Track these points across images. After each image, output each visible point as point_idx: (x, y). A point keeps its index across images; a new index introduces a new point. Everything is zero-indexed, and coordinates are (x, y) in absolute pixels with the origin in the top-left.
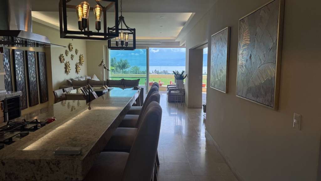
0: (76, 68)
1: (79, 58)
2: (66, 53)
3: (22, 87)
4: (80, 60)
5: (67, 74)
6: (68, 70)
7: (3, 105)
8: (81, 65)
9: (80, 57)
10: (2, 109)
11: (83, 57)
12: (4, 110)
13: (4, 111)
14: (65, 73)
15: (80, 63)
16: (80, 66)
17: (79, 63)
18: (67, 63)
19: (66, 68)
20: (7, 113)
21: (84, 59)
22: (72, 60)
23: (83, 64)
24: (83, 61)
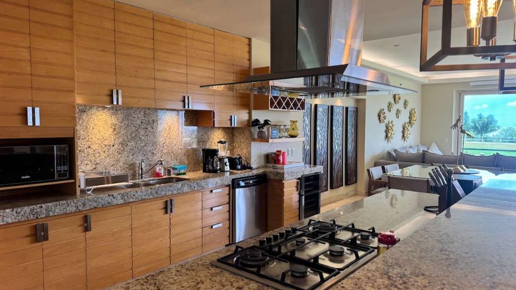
0: (403, 132)
1: (409, 115)
2: (390, 106)
3: (322, 159)
4: (410, 118)
5: (388, 141)
6: (389, 135)
7: (299, 185)
8: (411, 127)
9: (410, 113)
10: (298, 190)
11: (415, 112)
12: (300, 192)
13: (299, 194)
14: (386, 139)
15: (410, 122)
16: (409, 128)
17: (408, 123)
18: (389, 123)
19: (387, 132)
20: (303, 197)
21: (417, 116)
22: (398, 117)
23: (414, 124)
24: (415, 119)
